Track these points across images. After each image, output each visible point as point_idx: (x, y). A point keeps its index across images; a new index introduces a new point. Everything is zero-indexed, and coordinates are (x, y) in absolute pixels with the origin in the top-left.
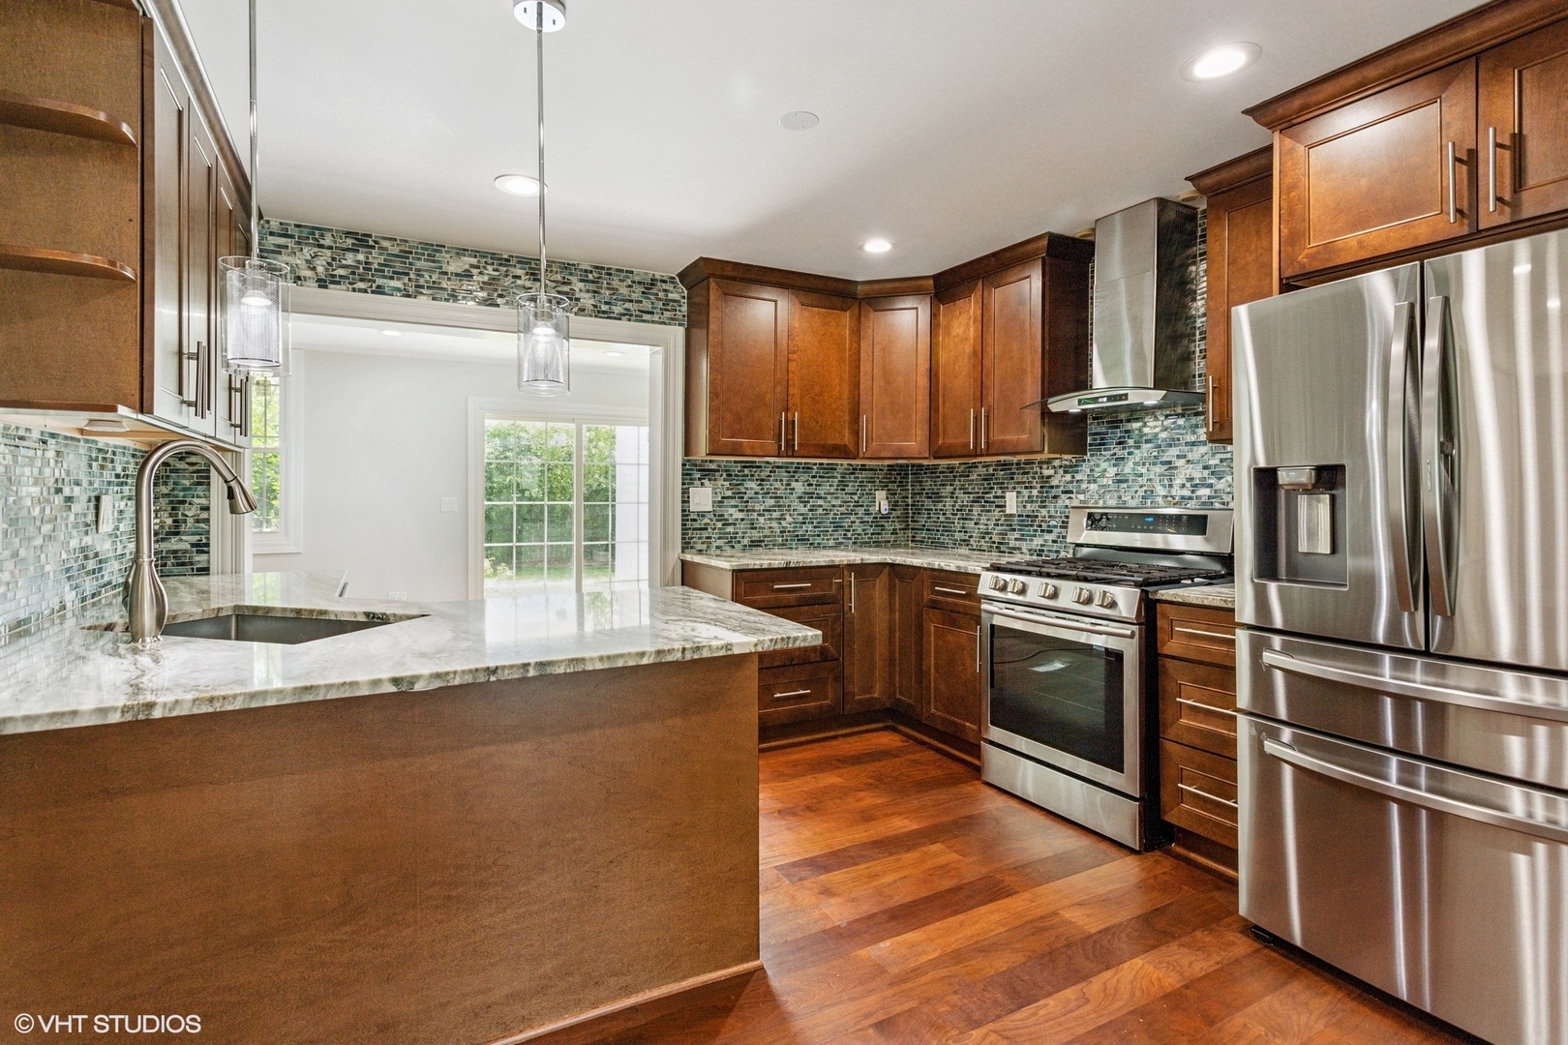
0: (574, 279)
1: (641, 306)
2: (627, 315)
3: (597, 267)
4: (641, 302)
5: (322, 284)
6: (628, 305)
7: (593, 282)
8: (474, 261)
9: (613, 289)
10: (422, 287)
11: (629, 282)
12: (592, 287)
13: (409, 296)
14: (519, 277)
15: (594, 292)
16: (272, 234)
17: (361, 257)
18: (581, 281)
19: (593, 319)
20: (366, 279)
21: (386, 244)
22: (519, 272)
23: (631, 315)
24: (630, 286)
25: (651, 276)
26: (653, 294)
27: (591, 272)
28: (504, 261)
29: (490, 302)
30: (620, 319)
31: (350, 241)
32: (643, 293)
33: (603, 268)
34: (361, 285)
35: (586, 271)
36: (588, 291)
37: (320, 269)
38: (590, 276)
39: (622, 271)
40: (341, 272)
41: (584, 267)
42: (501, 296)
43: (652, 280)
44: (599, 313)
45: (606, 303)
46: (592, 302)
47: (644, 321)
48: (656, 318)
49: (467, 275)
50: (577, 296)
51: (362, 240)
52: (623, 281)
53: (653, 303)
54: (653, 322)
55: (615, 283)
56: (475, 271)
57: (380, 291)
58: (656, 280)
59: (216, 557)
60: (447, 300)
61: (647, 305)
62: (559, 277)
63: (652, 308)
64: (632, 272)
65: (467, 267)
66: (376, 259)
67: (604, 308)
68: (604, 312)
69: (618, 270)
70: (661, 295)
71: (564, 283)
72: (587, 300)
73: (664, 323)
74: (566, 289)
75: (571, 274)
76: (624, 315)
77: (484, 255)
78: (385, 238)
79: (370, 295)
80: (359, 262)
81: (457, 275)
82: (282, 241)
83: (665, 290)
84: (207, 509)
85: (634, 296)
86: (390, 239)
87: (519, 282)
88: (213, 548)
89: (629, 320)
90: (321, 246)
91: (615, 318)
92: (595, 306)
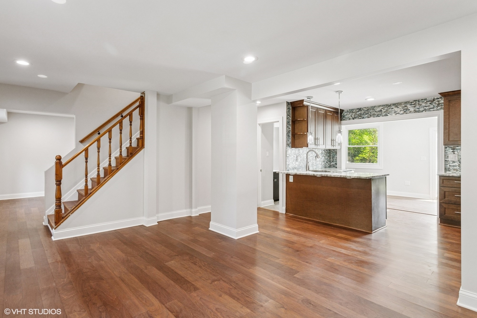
0: (407, 105)
1: (429, 107)
2: (425, 110)
3: (415, 101)
4: (430, 106)
5: (353, 119)
6: (425, 108)
7: (414, 104)
8: (382, 107)
9: (420, 105)
10: (371, 115)
11: (426, 102)
12: (414, 106)
13: (369, 118)
14: (393, 108)
15: (414, 107)
16: (346, 112)
17: (360, 112)
18: (410, 105)
19: (414, 113)
20: (361, 116)
21: (364, 109)
22: (393, 107)
23: (426, 110)
24: (426, 103)
25: (433, 98)
26: (434, 103)
27: (413, 102)
28: (389, 106)
29: (386, 115)
30: (422, 112)
31: (358, 110)
32: (430, 103)
33: (417, 100)
34: (360, 118)
35: (412, 102)
36: (412, 107)
37: (353, 116)
38: (413, 103)
39: (423, 99)
40: (357, 116)
41: (411, 102)
42: (389, 113)
43: (433, 99)
44: (415, 111)
45: (418, 109)
46: (413, 109)
47: (431, 111)
48: (435, 109)
49: (381, 111)
50: (409, 109)
51: (360, 109)
52: (423, 102)
53: (434, 105)
54: (433, 110)
55: (421, 103)
56: (382, 109)
57: (363, 118)
58: (435, 99)
59: (338, 166)
60: (376, 117)
61: (432, 106)
62: (404, 106)
63: (434, 107)
64: (426, 99)
65: (381, 109)
66: (362, 112)
67: (417, 110)
68: (417, 111)
69: (422, 100)
70: (437, 103)
71: (405, 107)
72: (412, 109)
73: (438, 110)
74: (406, 108)
75: (407, 104)
76: (424, 110)
77: (384, 105)
78: (364, 108)
79: (361, 119)
80: (359, 113)
81: (379, 111)
82: (347, 113)
83: (439, 101)
84: (337, 158)
85: (427, 105)
86: (365, 108)
87: (393, 109)
88: (337, 164)
89: (426, 111)
90: (353, 112)
91: (421, 112)
92: (414, 110)
